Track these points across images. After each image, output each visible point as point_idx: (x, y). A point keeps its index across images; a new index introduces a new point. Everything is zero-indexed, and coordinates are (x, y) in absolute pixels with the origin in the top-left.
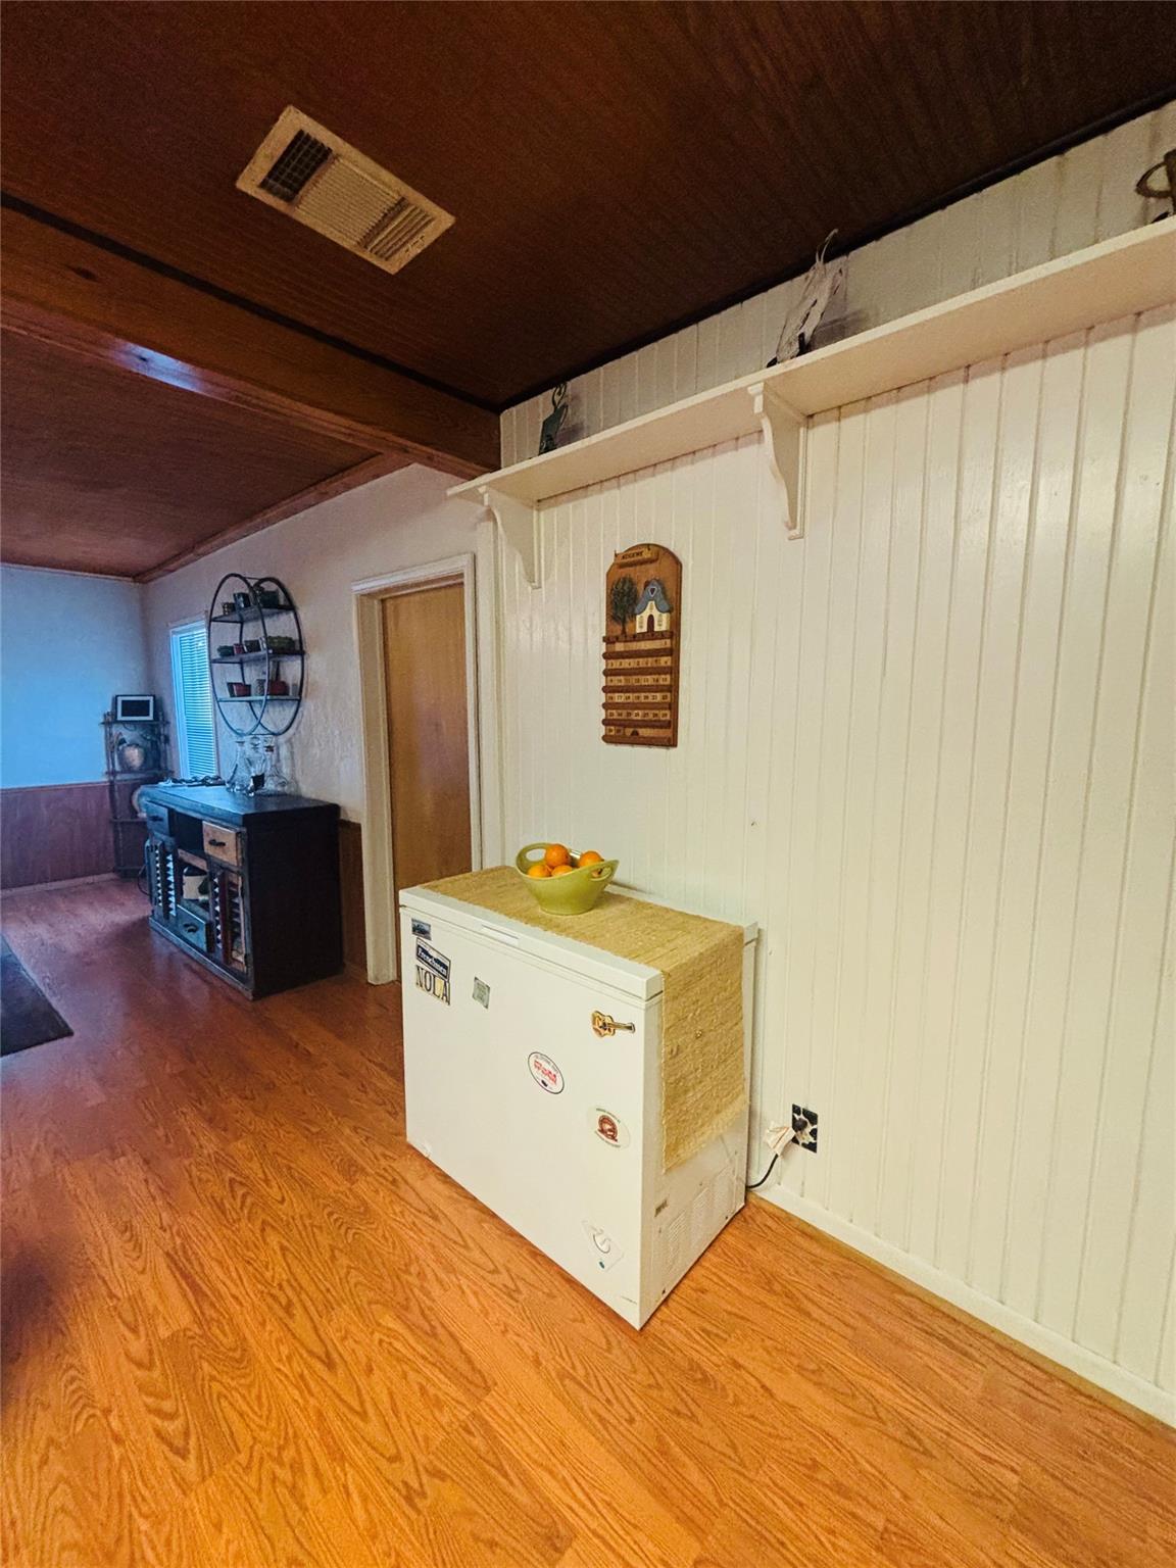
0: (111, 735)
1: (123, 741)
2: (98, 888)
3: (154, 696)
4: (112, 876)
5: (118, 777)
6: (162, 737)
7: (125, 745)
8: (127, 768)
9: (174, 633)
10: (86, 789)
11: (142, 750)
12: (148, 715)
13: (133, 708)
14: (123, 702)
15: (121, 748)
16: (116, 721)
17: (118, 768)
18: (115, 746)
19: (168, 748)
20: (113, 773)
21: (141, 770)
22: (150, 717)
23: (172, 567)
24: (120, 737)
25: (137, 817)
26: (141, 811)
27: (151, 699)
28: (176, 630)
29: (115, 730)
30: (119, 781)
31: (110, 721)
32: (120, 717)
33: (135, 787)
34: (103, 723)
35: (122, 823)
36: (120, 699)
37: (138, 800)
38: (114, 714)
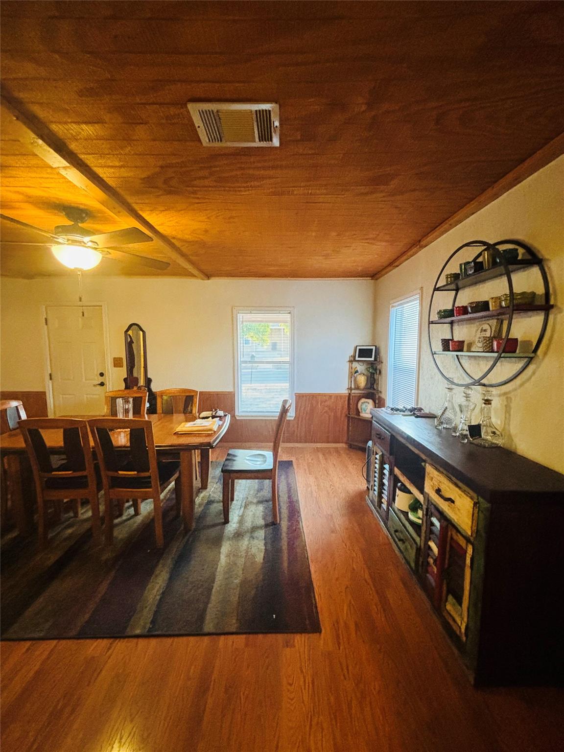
0: (352, 368)
1: (356, 372)
2: (337, 450)
3: (376, 346)
4: (344, 445)
5: (353, 391)
6: (378, 371)
7: (357, 373)
8: (357, 388)
9: (393, 307)
10: (338, 397)
11: (366, 378)
12: (371, 357)
13: (364, 353)
14: (360, 349)
15: (355, 375)
16: (355, 360)
17: (353, 387)
18: (353, 373)
19: (380, 377)
20: (351, 389)
21: (364, 389)
22: (373, 359)
23: (396, 264)
24: (356, 369)
25: (359, 415)
26: (362, 412)
27: (374, 348)
28: (394, 305)
29: (355, 365)
30: (354, 393)
31: (353, 360)
32: (357, 358)
33: (360, 398)
34: (349, 361)
35: (352, 417)
36: (358, 348)
37: (361, 405)
38: (355, 357)
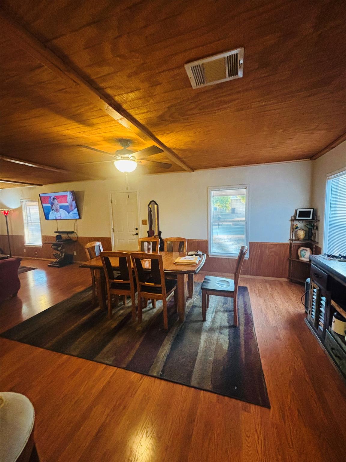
0: (293, 225)
1: (297, 228)
2: (281, 283)
3: (313, 209)
4: (286, 280)
5: (294, 242)
6: (315, 228)
7: (298, 229)
8: (298, 239)
9: (329, 179)
10: (282, 245)
11: (305, 232)
12: (309, 217)
13: (303, 214)
14: (299, 211)
15: (296, 230)
16: (296, 219)
17: (294, 238)
18: (294, 229)
19: (317, 232)
20: (292, 240)
21: (303, 240)
22: (311, 218)
23: (333, 146)
24: (297, 226)
25: (299, 259)
26: (301, 257)
27: (312, 210)
28: (330, 177)
29: (296, 223)
30: (294, 243)
31: (294, 219)
32: (297, 218)
33: (299, 247)
34: (290, 220)
35: (293, 260)
36: (298, 210)
37: (300, 252)
38: (295, 217)
